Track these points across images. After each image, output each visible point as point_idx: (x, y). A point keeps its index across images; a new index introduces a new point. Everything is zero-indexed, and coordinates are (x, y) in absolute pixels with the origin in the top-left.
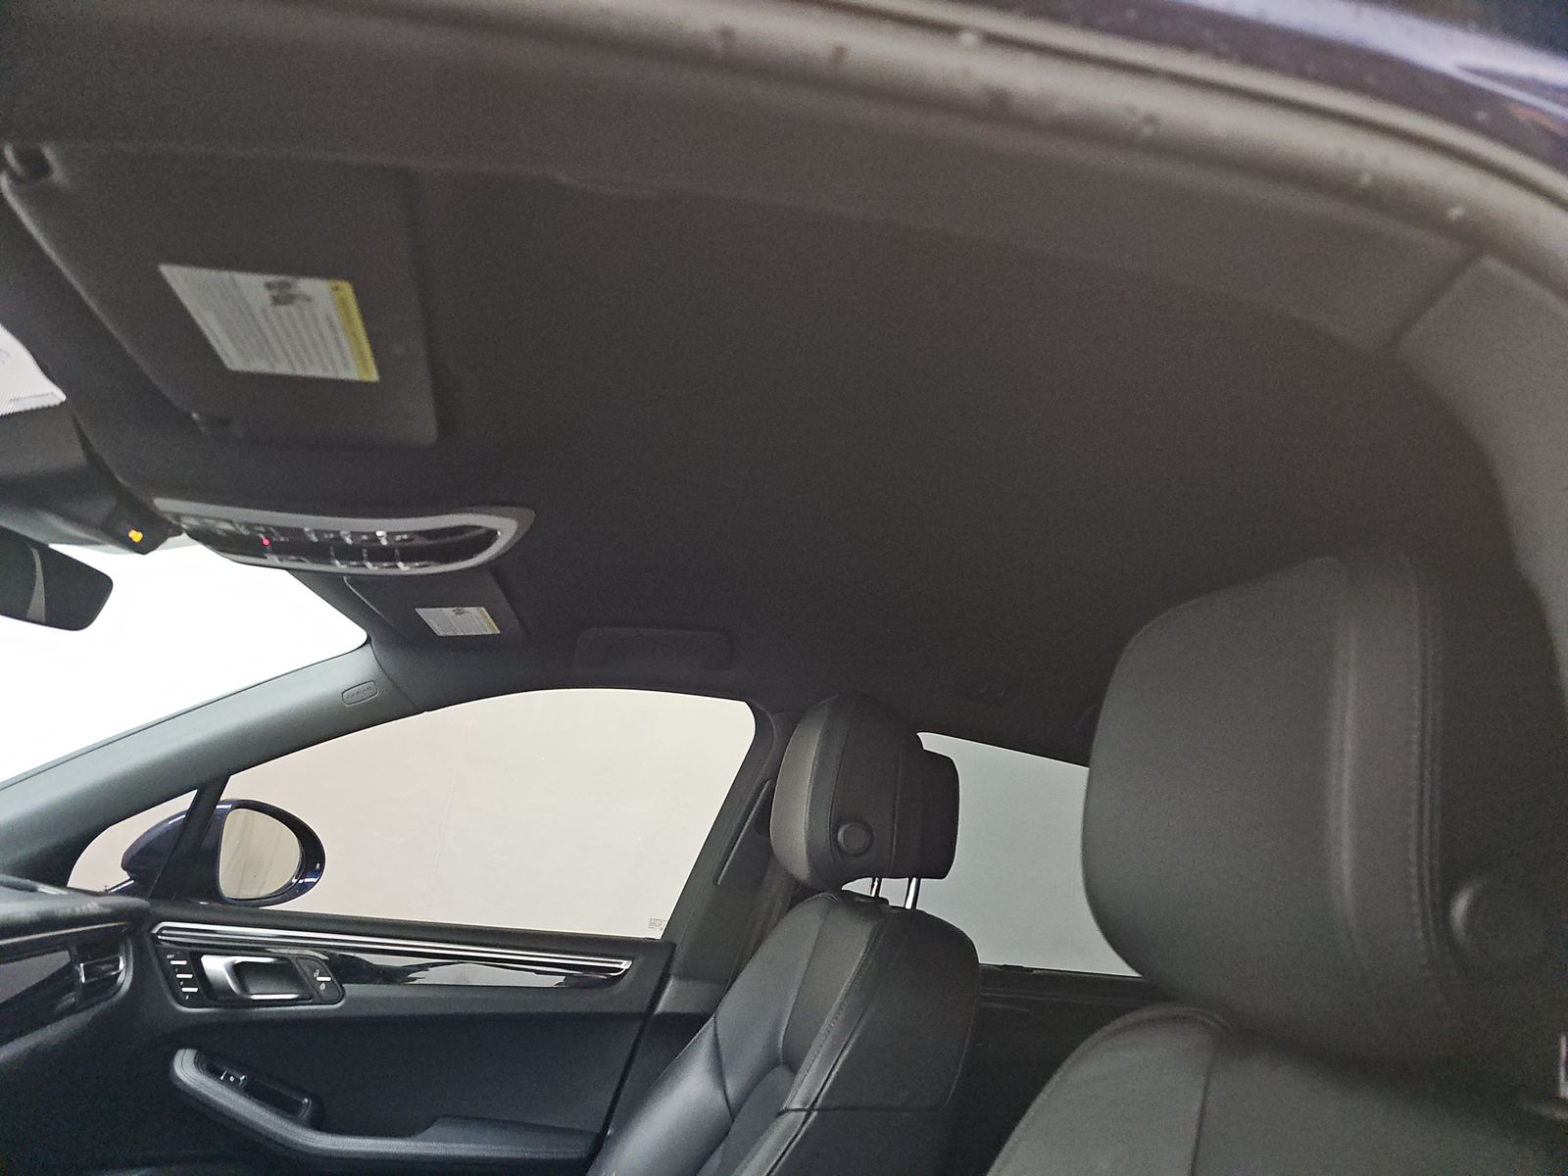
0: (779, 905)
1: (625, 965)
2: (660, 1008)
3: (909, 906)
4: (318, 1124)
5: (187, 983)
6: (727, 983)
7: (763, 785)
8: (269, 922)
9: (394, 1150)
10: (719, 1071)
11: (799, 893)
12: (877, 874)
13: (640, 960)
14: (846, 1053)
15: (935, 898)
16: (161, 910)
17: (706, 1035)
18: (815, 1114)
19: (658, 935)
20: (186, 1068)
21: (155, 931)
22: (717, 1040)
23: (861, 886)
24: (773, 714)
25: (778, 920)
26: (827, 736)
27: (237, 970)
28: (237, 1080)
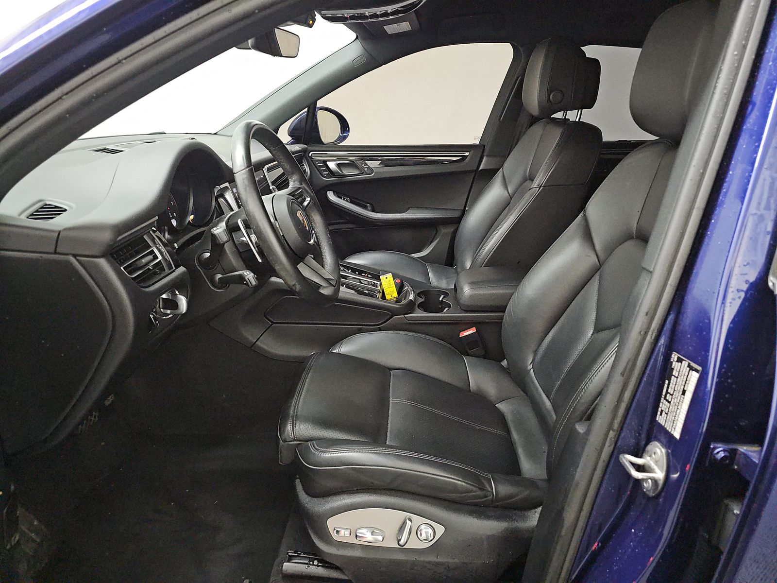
0: (525, 126)
1: (467, 154)
2: (481, 168)
3: (577, 120)
4: (373, 211)
5: (325, 171)
6: (505, 157)
7: (518, 78)
8: (340, 149)
9: (399, 217)
10: (505, 185)
11: (534, 120)
12: (565, 110)
13: (472, 152)
14: (552, 170)
15: (588, 116)
16: (310, 148)
17: (500, 173)
18: (542, 188)
19: (478, 142)
20: (331, 196)
21: (310, 155)
22: (504, 175)
23: (559, 115)
24: (522, 46)
25: (525, 132)
26: (546, 56)
27: (339, 165)
28: (347, 200)
